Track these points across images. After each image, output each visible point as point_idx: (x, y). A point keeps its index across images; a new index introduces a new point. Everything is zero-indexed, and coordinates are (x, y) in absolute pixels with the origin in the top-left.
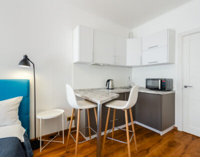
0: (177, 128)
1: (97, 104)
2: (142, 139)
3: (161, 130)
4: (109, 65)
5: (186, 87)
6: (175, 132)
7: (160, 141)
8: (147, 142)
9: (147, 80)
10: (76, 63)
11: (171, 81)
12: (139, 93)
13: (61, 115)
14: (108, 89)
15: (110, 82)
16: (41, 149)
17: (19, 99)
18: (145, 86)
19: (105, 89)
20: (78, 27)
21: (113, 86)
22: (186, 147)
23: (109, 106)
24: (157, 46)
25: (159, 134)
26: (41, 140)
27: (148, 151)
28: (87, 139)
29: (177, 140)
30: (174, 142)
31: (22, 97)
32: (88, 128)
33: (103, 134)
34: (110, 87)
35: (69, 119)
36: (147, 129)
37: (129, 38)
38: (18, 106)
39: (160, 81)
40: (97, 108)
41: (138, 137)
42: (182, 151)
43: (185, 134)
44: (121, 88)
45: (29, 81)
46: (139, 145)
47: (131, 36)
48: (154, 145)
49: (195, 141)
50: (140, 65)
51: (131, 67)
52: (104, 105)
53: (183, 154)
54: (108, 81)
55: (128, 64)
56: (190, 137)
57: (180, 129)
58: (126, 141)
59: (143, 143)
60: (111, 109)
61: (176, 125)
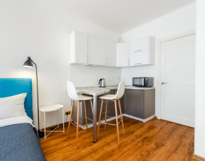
0: (156, 117)
1: (92, 96)
2: (129, 126)
3: (144, 118)
4: (101, 66)
5: (163, 83)
6: (155, 120)
7: (142, 126)
8: (132, 127)
9: (134, 79)
10: (72, 64)
11: (152, 79)
12: (125, 89)
13: (61, 109)
14: (101, 87)
15: (102, 80)
16: (45, 137)
17: (24, 95)
18: (132, 84)
19: (98, 87)
20: (74, 32)
21: (105, 84)
22: (161, 128)
23: (102, 98)
24: (141, 50)
25: (142, 122)
26: (45, 131)
27: (132, 133)
28: (84, 128)
29: (155, 125)
30: (153, 126)
31: (26, 94)
32: (85, 119)
33: (97, 124)
34: (102, 86)
35: (67, 114)
36: (133, 119)
37: (119, 42)
38: (24, 101)
39: (143, 79)
40: (92, 100)
41: (126, 125)
42: (157, 131)
43: (162, 120)
44: (112, 86)
45: (31, 79)
46: (126, 130)
47: (120, 40)
48: (138, 129)
49: (169, 125)
50: (127, 66)
51: (120, 68)
52: (98, 97)
53: (158, 132)
54: (101, 80)
55: (118, 65)
56: (166, 123)
57: (159, 118)
58: (116, 124)
59: (129, 128)
60: (104, 100)
61: (156, 115)
